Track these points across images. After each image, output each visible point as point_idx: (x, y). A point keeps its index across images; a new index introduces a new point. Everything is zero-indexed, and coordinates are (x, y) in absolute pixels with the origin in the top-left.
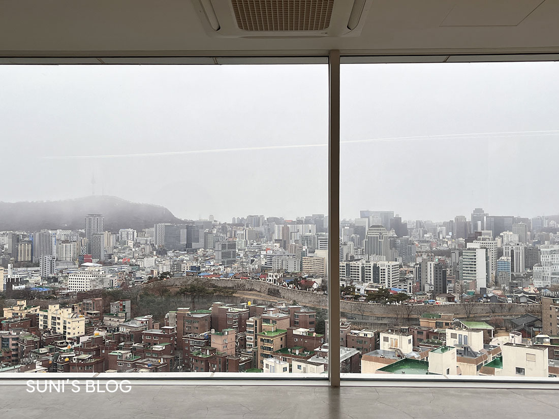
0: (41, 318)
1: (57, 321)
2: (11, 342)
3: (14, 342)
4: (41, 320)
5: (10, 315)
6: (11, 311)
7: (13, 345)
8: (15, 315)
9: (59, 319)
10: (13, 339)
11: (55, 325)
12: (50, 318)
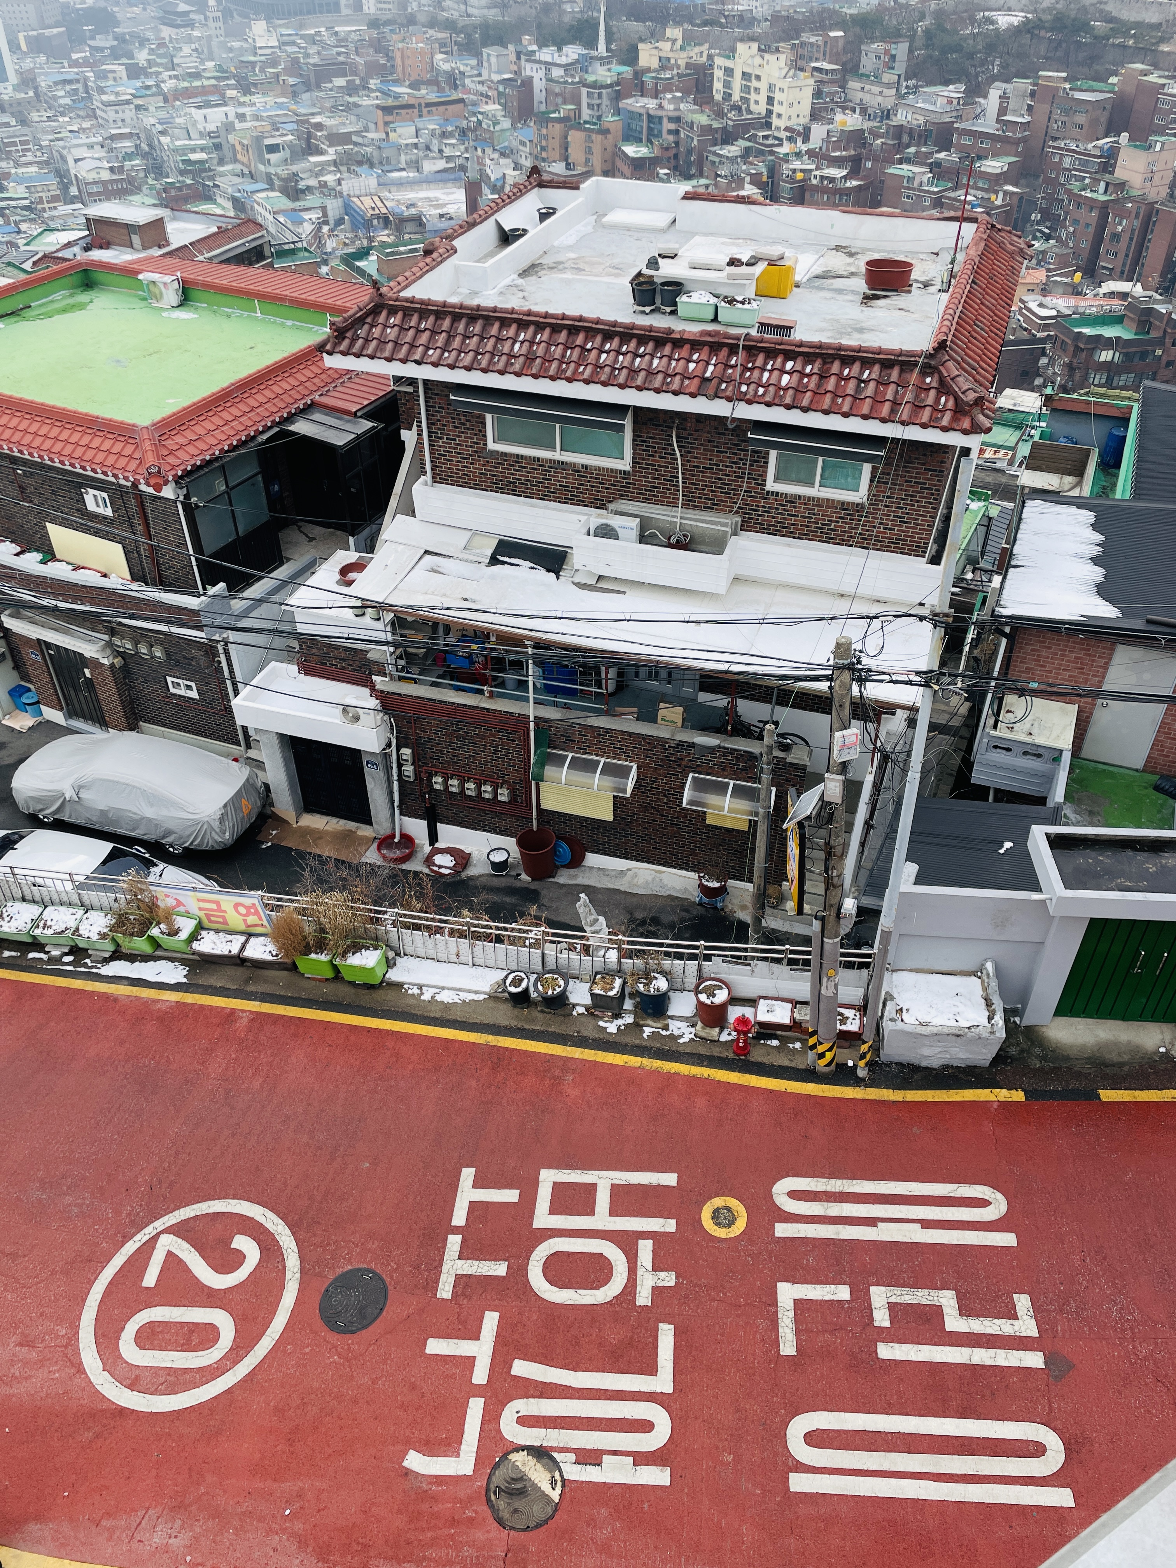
0: (718, 74)
1: (754, 83)
2: (667, 126)
3: (672, 126)
4: (719, 79)
5: (655, 64)
6: (655, 52)
7: (670, 132)
8: (665, 63)
9: (758, 78)
10: (671, 119)
11: (749, 93)
12: (738, 75)
